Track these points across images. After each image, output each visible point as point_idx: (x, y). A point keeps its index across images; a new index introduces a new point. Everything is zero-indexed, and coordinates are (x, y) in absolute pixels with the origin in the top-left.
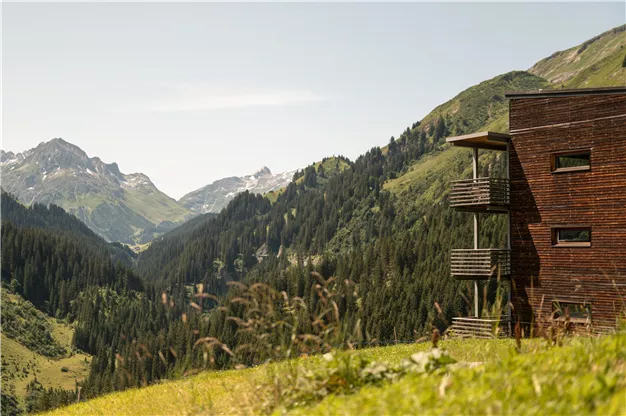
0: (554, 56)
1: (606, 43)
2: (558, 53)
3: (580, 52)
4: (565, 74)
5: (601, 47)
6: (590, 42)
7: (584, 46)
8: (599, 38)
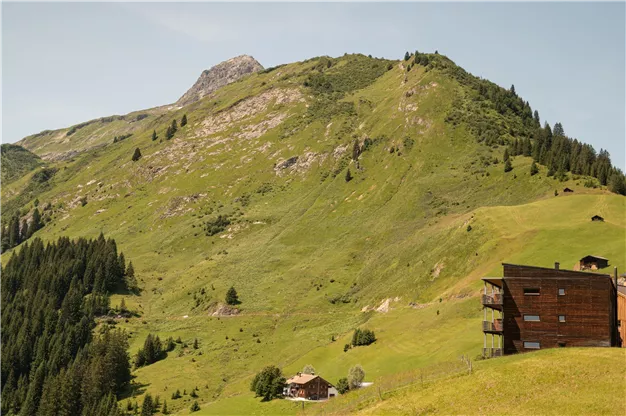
0: (43, 134)
1: (94, 130)
2: (47, 132)
3: (69, 134)
4: (54, 153)
5: (89, 132)
6: (80, 126)
7: (74, 130)
8: (88, 124)
